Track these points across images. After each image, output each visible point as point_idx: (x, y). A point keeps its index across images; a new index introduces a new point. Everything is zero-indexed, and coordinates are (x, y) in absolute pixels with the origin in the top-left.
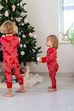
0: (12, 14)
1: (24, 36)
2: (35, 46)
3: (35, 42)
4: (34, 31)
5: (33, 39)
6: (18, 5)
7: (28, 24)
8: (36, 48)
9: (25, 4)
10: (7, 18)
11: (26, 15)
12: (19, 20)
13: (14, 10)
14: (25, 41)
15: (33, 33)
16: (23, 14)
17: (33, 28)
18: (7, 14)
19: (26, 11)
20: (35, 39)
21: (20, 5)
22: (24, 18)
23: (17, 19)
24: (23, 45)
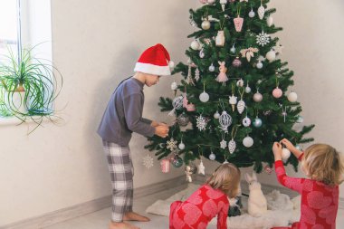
0: (235, 39)
1: (258, 97)
5: (285, 103)
6: (252, 14)
9: (274, 11)
10: (219, 48)
12: (248, 53)
13: (239, 28)
16: (263, 38)
18: (220, 39)
21: (257, 15)
22: (264, 50)
23: (243, 52)
24: (253, 121)
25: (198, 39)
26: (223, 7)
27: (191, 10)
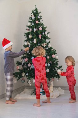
0: (39, 41)
1: (48, 57)
2: (57, 65)
3: (57, 62)
4: (56, 53)
5: (55, 59)
6: (43, 34)
7: (51, 48)
8: (58, 66)
9: (49, 33)
10: (35, 44)
11: (50, 41)
12: (44, 45)
13: (40, 38)
14: (49, 61)
15: (56, 54)
16: (47, 41)
17: (55, 51)
18: (35, 41)
19: (49, 38)
20: (57, 60)
21: (45, 34)
22: (48, 43)
23: (42, 44)
24: (48, 64)
25: (27, 42)
26: (35, 32)
27: (25, 33)
